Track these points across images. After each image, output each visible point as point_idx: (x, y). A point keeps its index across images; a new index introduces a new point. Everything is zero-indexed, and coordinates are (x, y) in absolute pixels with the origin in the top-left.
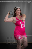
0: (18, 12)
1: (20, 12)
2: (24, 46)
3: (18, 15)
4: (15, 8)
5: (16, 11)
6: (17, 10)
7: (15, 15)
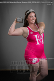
0: (32, 18)
1: (35, 18)
2: (41, 75)
3: (32, 23)
4: (27, 12)
5: (28, 17)
6: (30, 15)
7: (26, 24)
